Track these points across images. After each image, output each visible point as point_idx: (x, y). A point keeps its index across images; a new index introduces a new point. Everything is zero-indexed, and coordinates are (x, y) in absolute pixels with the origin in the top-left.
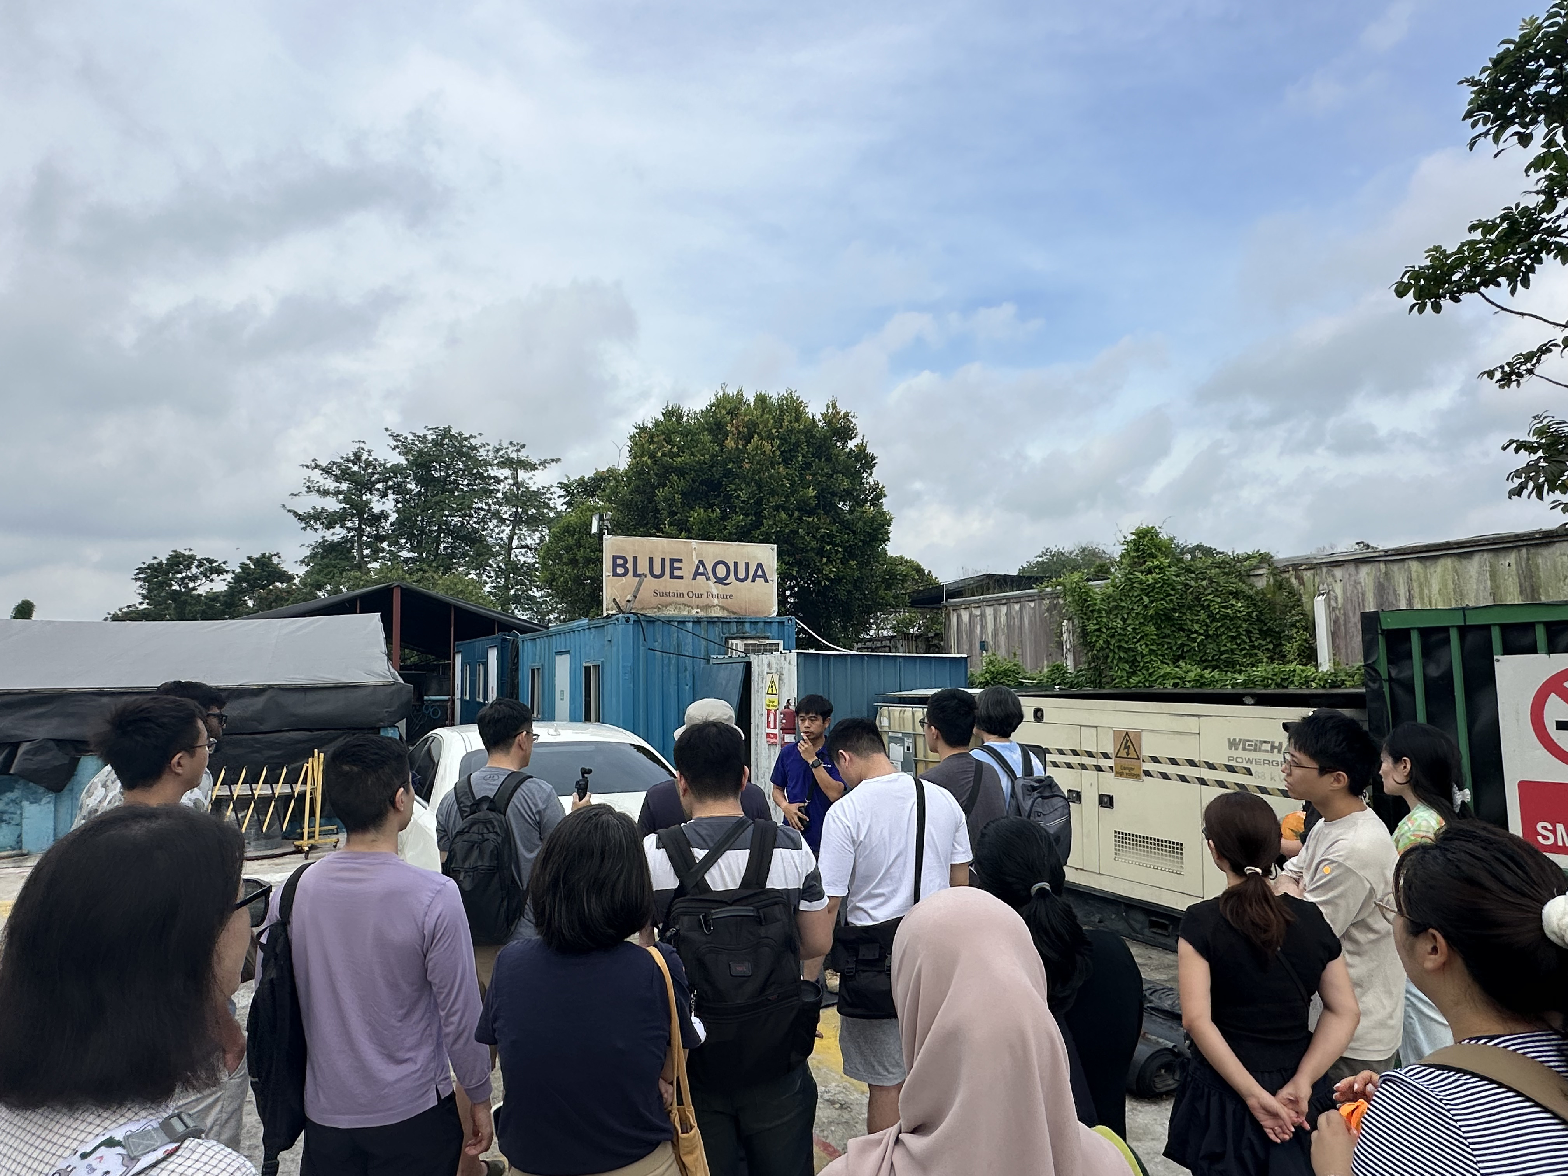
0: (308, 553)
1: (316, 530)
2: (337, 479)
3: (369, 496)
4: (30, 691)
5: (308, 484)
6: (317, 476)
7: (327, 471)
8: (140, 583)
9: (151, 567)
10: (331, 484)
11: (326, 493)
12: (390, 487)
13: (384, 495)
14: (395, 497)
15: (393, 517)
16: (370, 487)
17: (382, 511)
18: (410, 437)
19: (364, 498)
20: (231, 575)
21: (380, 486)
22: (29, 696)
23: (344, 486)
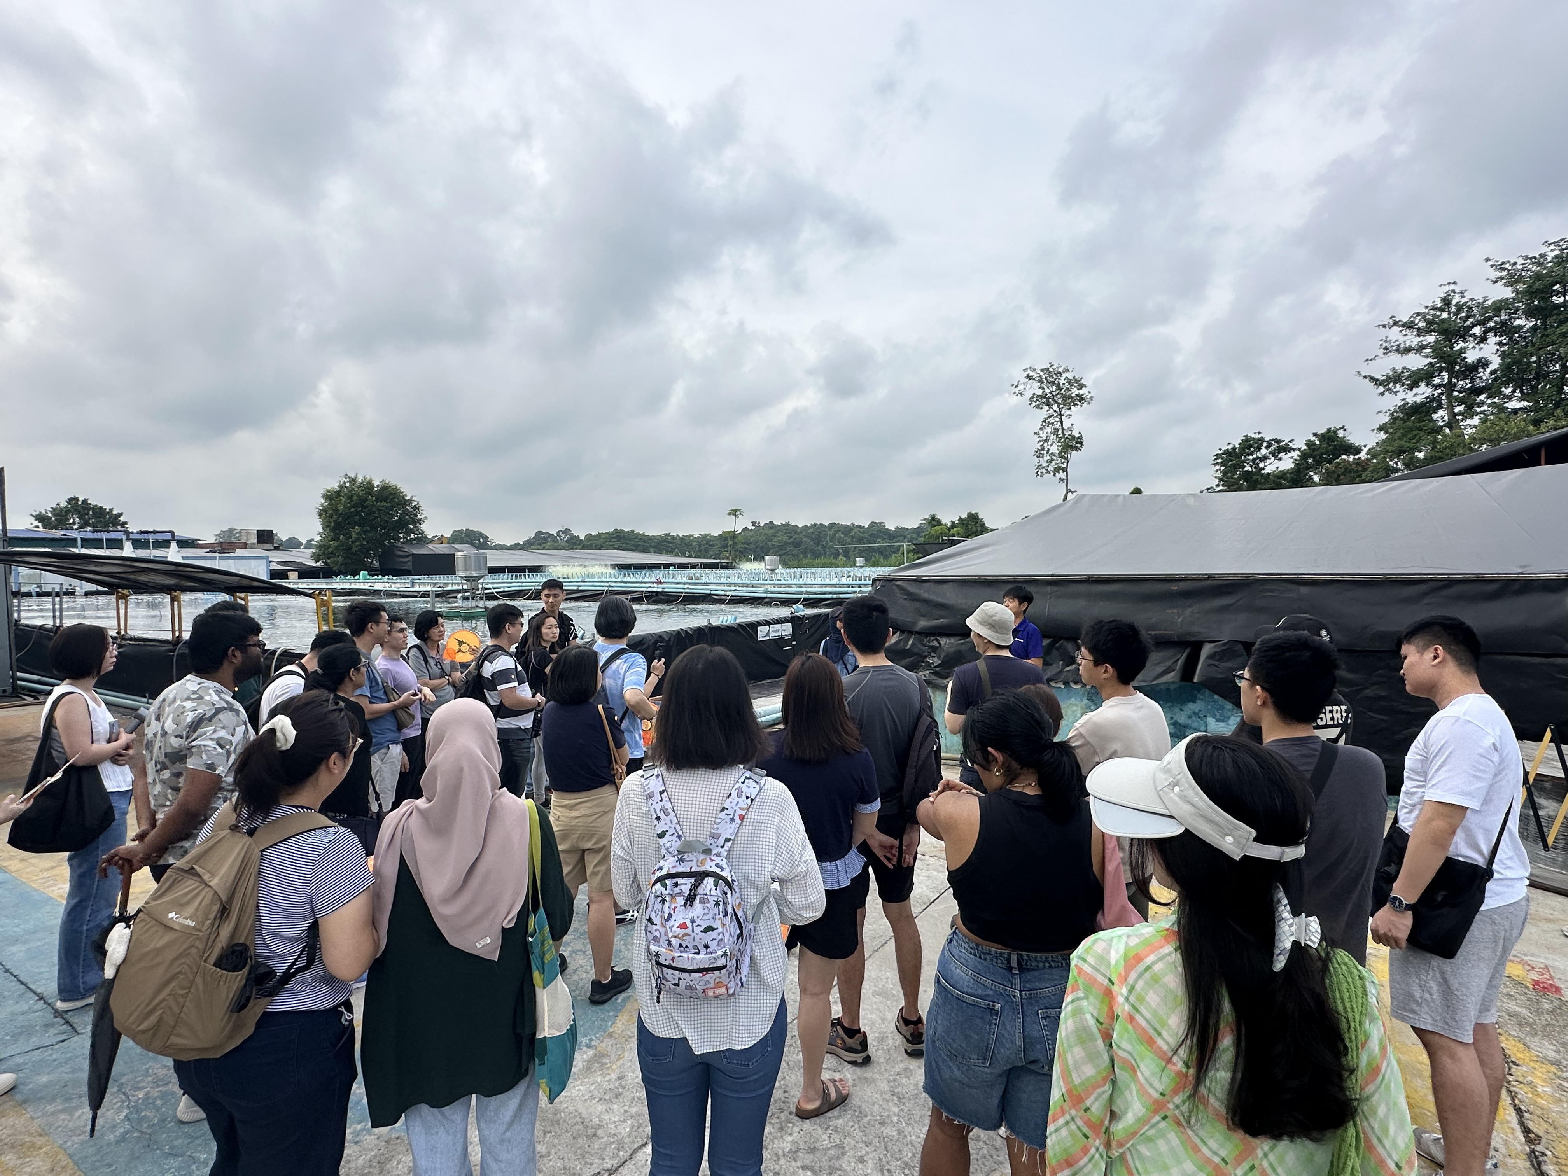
0: (1387, 419)
1: (1396, 393)
2: (1420, 332)
3: (1462, 344)
4: (1210, 577)
5: (1385, 345)
6: (1395, 335)
7: (1410, 325)
8: (1218, 467)
9: (1226, 452)
10: (1413, 340)
11: (1408, 350)
12: (1489, 330)
13: (1483, 339)
14: (1498, 339)
15: (1496, 363)
16: (1464, 334)
17: (1480, 360)
18: (1520, 261)
19: (1457, 347)
20: (1297, 452)
21: (1477, 330)
22: (1209, 582)
23: (1431, 339)
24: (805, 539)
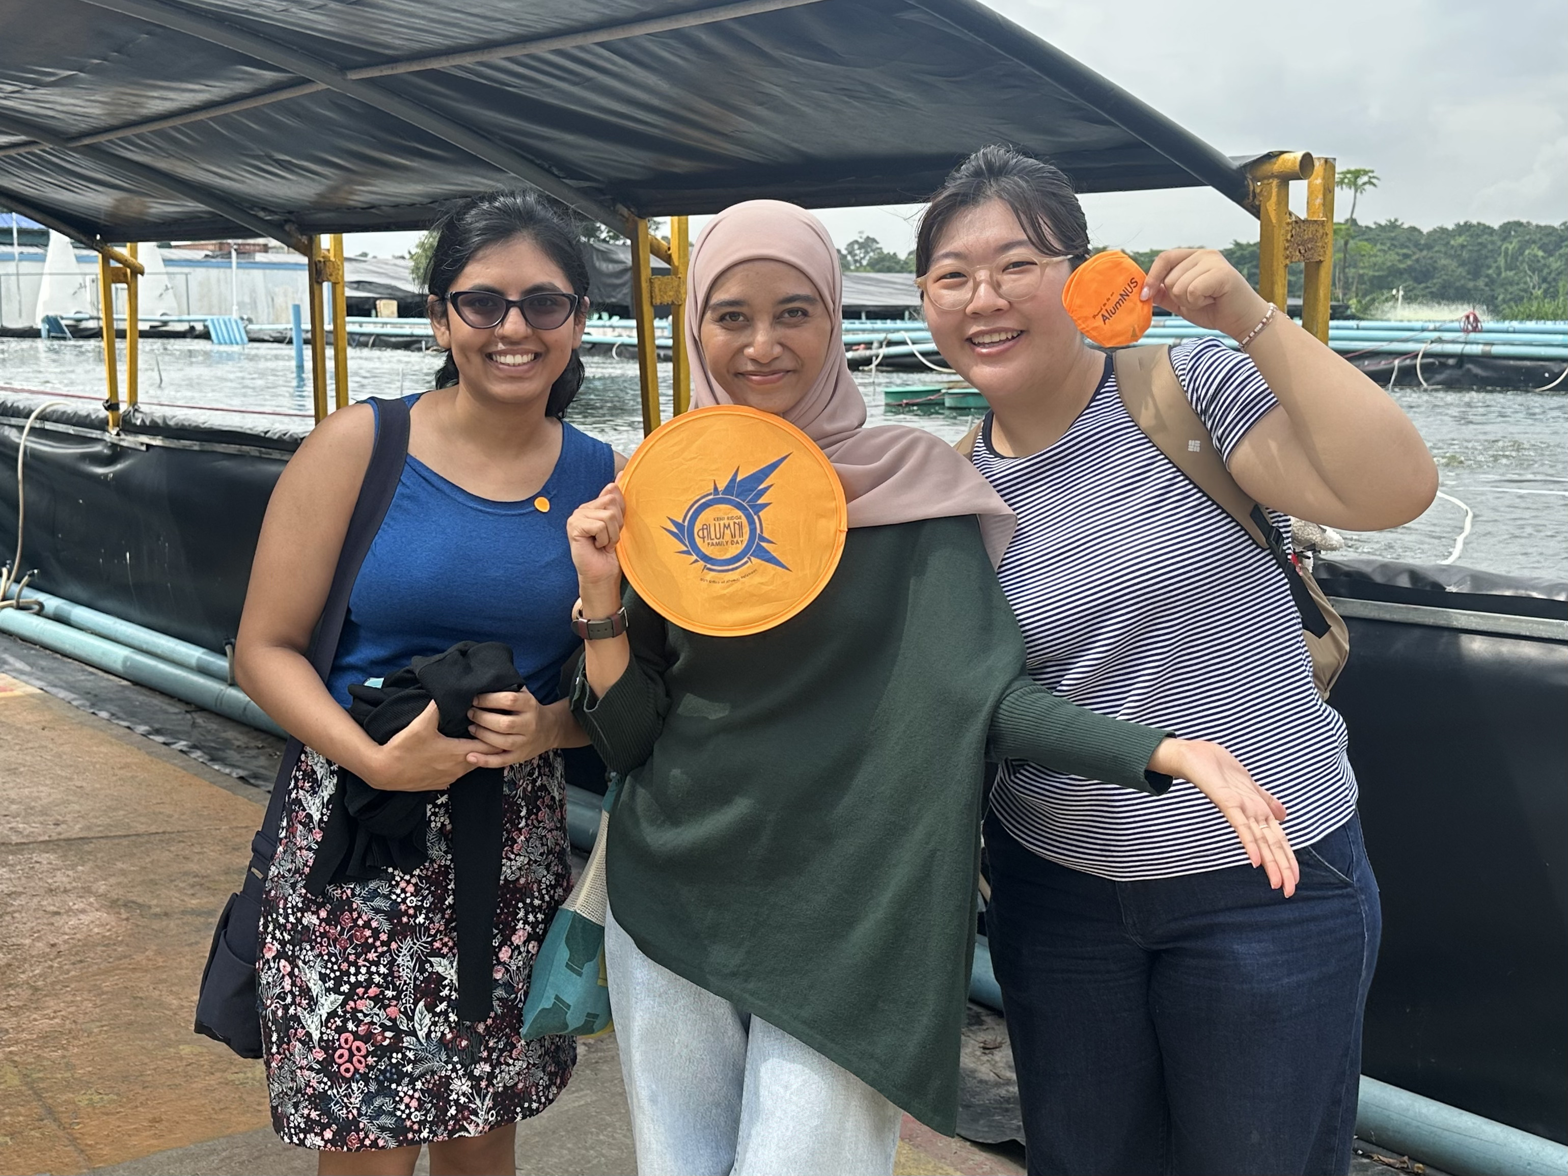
24: (1443, 262)
